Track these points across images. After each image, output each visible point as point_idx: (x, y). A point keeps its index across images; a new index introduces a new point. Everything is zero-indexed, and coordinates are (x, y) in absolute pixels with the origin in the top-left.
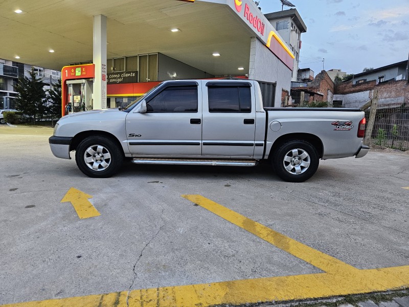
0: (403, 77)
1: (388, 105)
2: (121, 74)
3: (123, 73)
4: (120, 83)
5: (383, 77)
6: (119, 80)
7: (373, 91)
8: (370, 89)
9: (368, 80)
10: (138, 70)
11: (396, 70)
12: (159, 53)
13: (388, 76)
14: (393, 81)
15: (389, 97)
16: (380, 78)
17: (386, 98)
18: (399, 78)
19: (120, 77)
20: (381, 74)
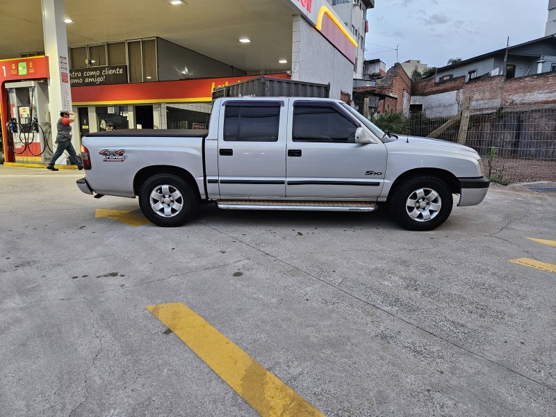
0: (500, 72)
1: (480, 110)
2: (101, 69)
3: (104, 68)
4: (101, 83)
5: (474, 72)
6: (99, 80)
7: (461, 91)
8: (458, 89)
9: (454, 77)
10: (127, 64)
11: (491, 62)
12: (157, 38)
13: (481, 70)
14: (487, 77)
15: (482, 99)
16: (470, 73)
17: (477, 100)
18: (495, 72)
19: (100, 75)
20: (471, 68)
